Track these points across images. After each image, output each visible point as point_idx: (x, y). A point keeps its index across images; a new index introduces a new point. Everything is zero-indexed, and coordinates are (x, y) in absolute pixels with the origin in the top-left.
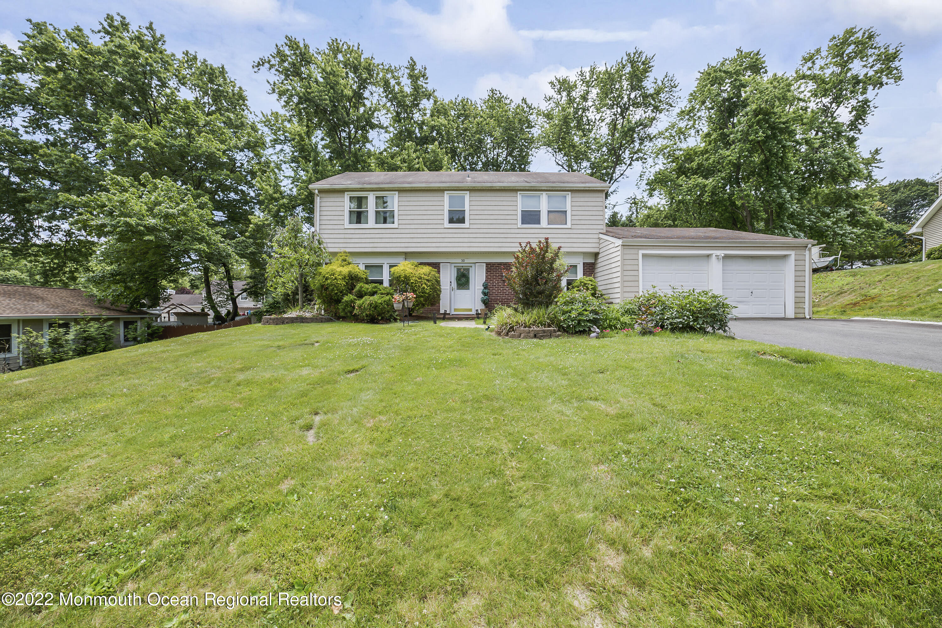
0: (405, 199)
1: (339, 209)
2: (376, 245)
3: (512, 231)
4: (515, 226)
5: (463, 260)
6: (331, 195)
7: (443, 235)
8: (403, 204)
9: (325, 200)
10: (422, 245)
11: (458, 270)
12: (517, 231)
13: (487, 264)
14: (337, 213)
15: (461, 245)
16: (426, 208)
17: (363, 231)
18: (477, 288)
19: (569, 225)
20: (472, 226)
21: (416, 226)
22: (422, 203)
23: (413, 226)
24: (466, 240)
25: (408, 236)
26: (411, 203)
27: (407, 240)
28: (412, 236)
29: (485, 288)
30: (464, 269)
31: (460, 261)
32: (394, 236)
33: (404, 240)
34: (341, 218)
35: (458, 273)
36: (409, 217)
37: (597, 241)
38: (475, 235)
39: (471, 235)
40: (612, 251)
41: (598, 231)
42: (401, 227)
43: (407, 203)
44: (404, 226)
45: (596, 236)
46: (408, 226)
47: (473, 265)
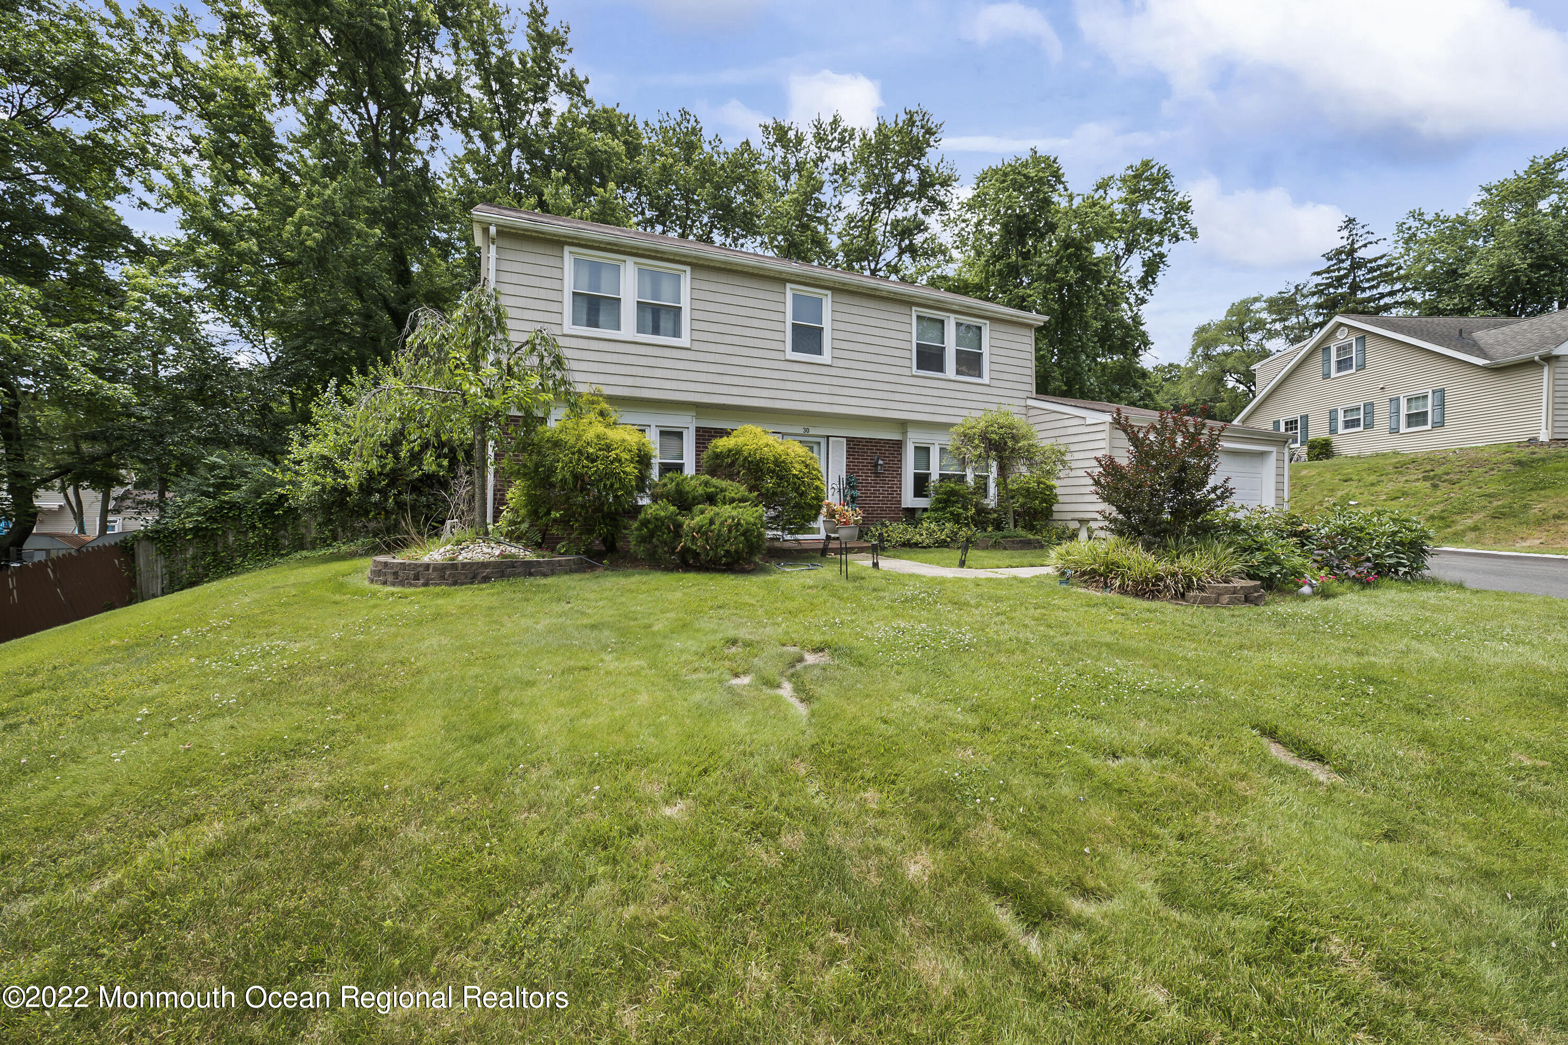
0: (705, 286)
1: (546, 283)
2: (639, 382)
3: (904, 380)
4: (906, 372)
5: (807, 430)
6: (527, 247)
7: (783, 375)
8: (702, 295)
9: (509, 255)
10: (740, 391)
12: (911, 381)
13: (850, 440)
14: (543, 294)
15: (817, 398)
16: (750, 312)
17: (607, 346)
19: (986, 379)
20: (835, 363)
21: (730, 350)
22: (742, 301)
23: (722, 348)
24: (826, 389)
25: (713, 368)
26: (719, 298)
27: (710, 378)
28: (721, 369)
31: (801, 432)
32: (680, 365)
33: (703, 377)
34: (554, 307)
36: (714, 328)
37: (1024, 411)
38: (841, 382)
39: (835, 381)
40: (1070, 431)
41: (1024, 395)
42: (695, 346)
43: (710, 296)
44: (702, 346)
45: (1022, 403)
46: (713, 348)
47: (822, 440)
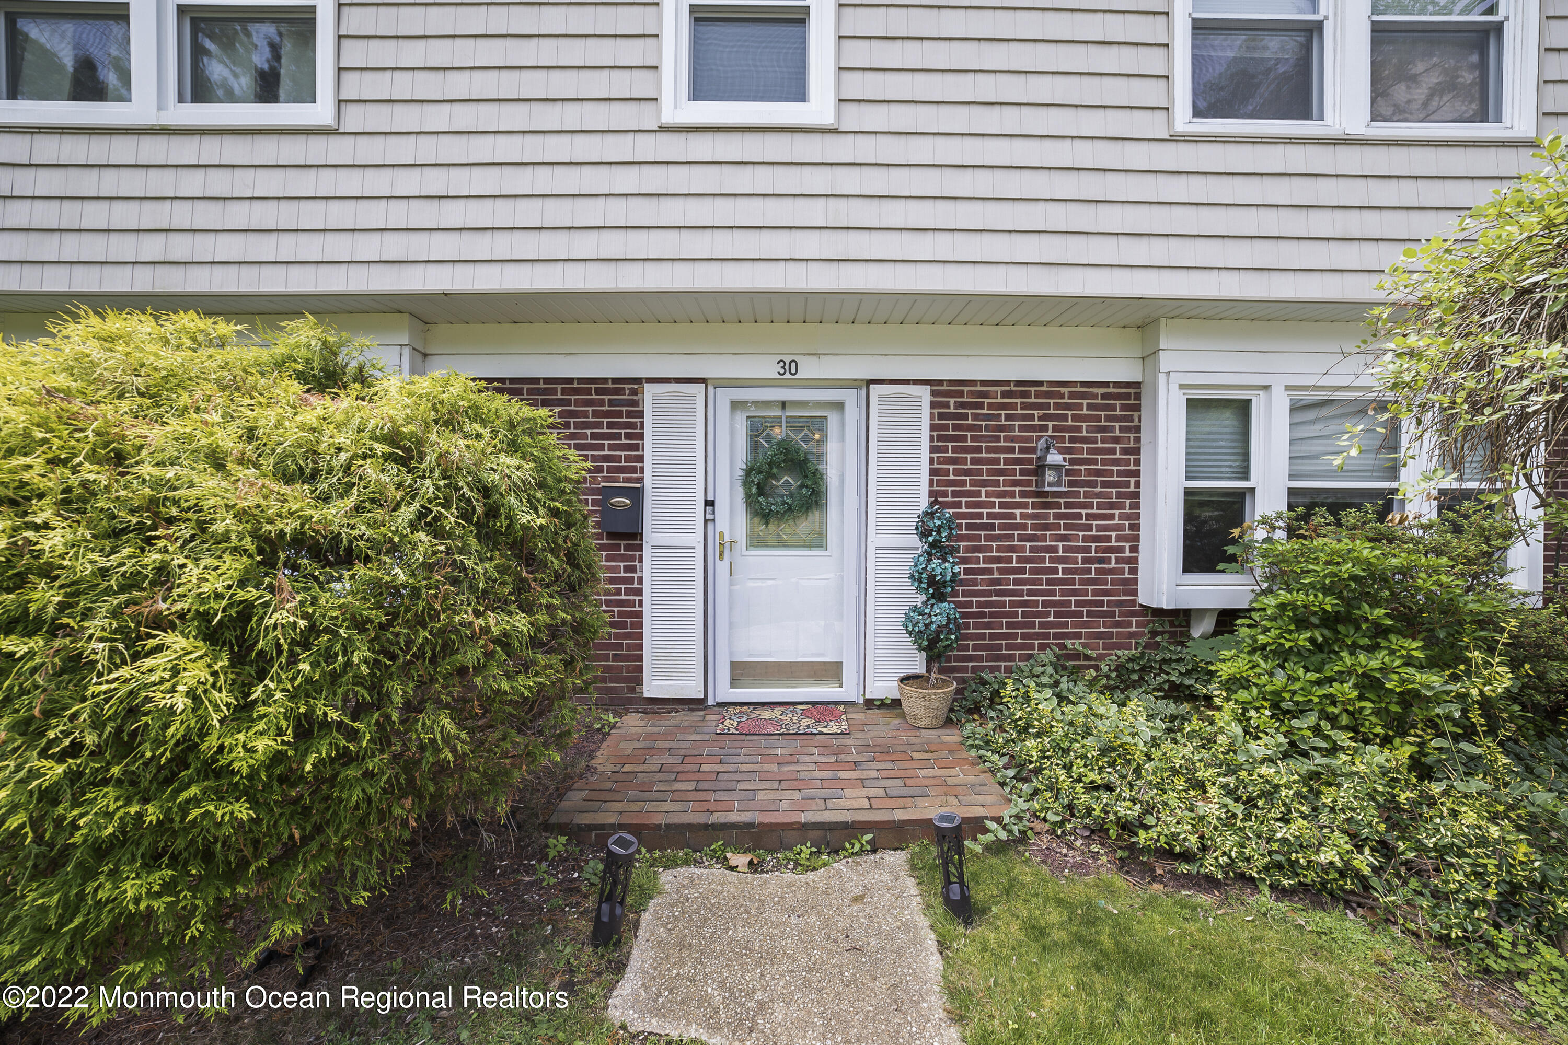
2: (180, 247)
3: (1137, 156)
4: (1154, 125)
5: (788, 367)
7: (653, 180)
10: (502, 246)
11: (757, 429)
12: (1170, 156)
13: (944, 390)
15: (777, 244)
17: (98, 150)
18: (875, 540)
20: (854, 118)
24: (815, 212)
29: (936, 549)
30: (795, 424)
31: (771, 370)
35: (754, 446)
36: (415, 55)
38: (876, 181)
39: (849, 181)
42: (354, 119)
44: (377, 118)
47: (850, 398)
